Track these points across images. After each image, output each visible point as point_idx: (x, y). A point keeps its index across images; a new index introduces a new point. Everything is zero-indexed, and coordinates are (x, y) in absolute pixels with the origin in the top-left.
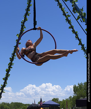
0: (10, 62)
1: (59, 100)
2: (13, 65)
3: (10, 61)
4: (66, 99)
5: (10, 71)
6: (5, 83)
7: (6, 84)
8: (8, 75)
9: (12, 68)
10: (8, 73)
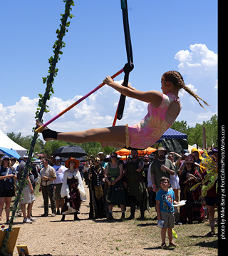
0: (58, 39)
1: (187, 126)
2: (64, 46)
3: (58, 37)
4: (204, 122)
5: (57, 62)
6: (49, 89)
7: (51, 93)
8: (53, 71)
9: (61, 53)
10: (55, 65)
